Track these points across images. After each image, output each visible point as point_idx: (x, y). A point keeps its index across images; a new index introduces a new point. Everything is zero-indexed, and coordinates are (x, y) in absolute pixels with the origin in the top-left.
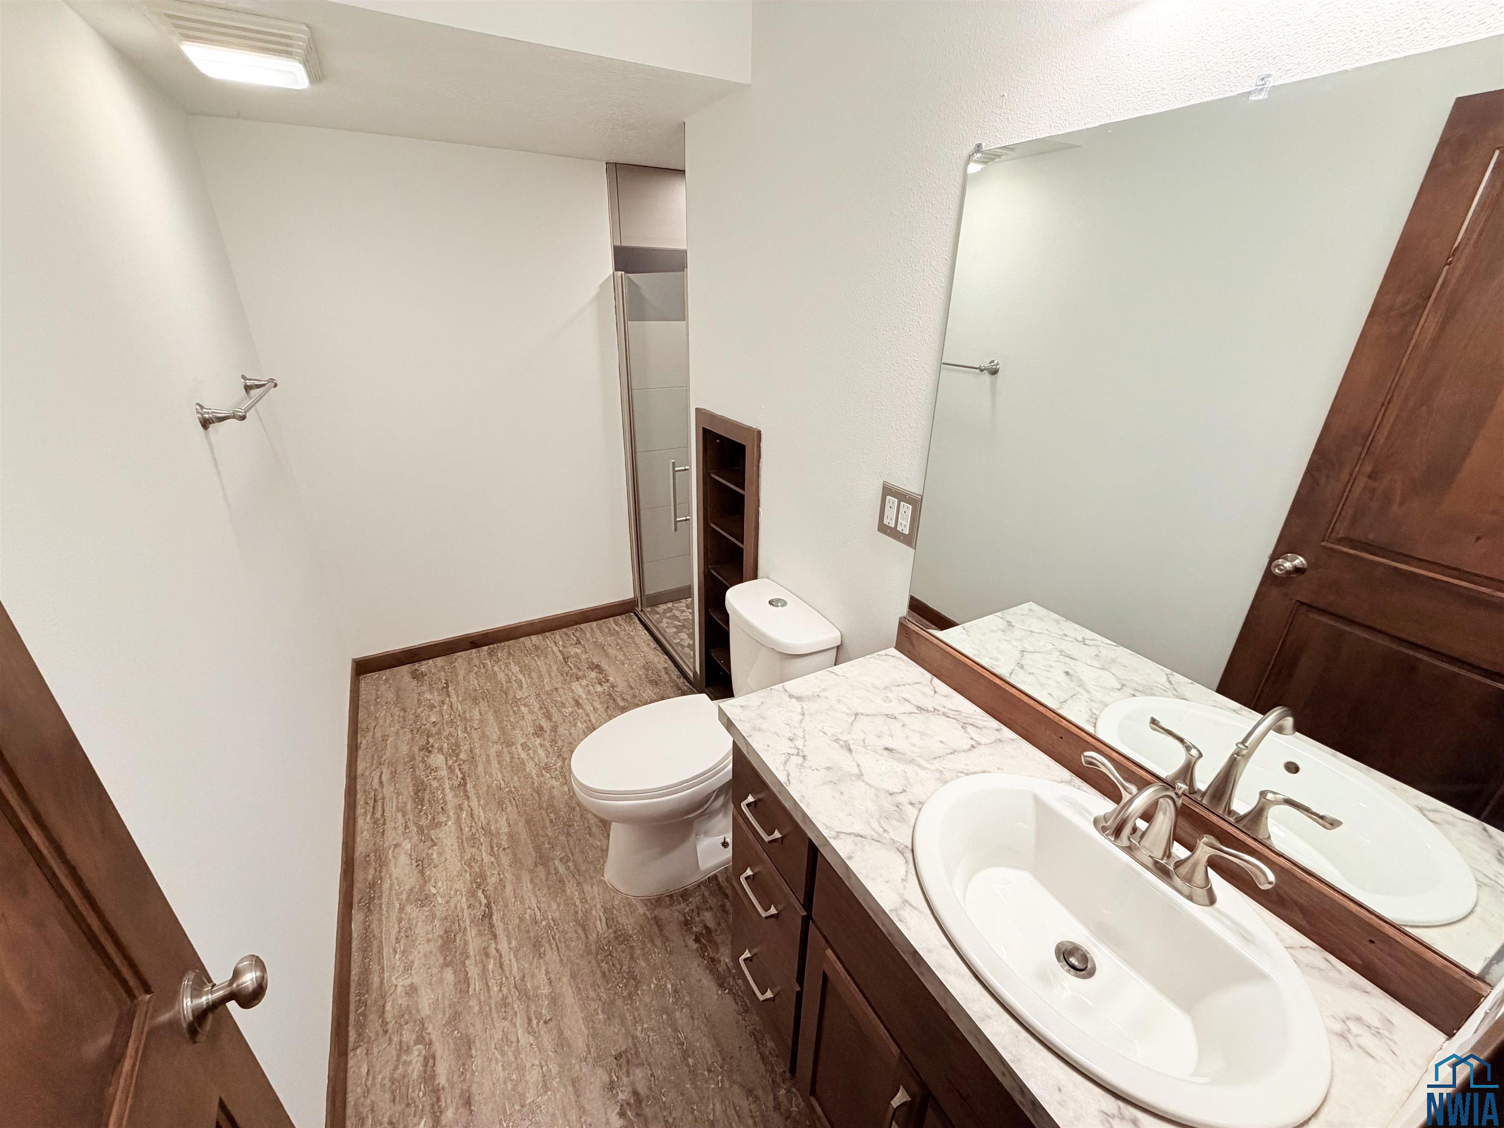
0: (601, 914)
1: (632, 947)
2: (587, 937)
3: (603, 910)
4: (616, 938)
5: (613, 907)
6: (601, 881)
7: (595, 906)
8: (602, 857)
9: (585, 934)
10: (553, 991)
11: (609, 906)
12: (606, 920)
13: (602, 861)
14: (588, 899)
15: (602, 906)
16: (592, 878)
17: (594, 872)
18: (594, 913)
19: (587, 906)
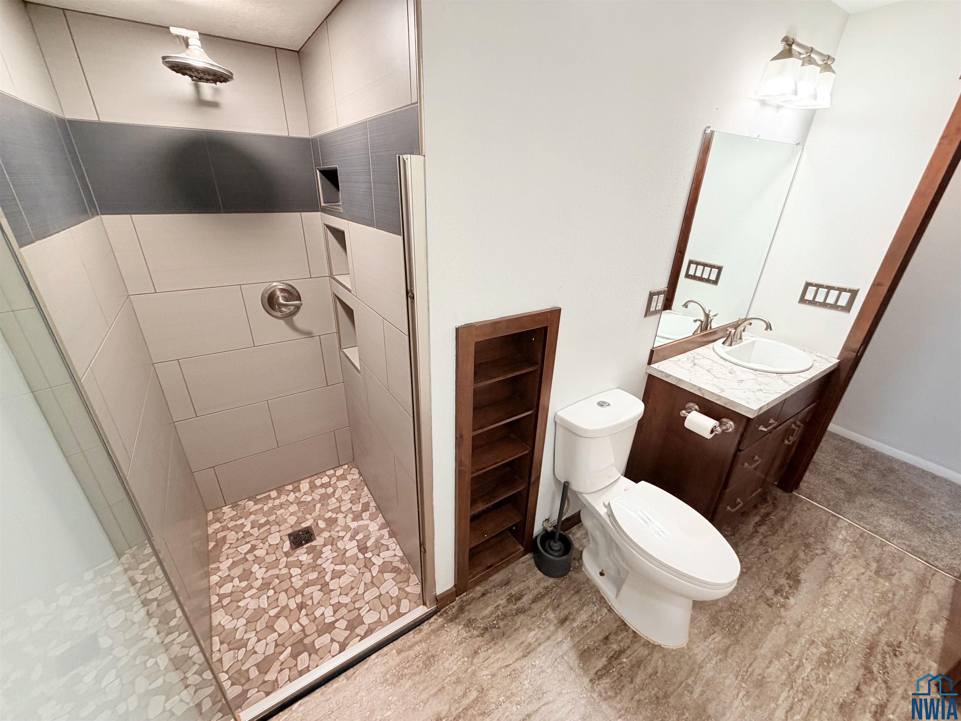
0: (710, 639)
1: (716, 612)
2: (730, 645)
3: (707, 640)
4: (717, 624)
5: (700, 632)
6: (688, 648)
7: (707, 646)
8: (670, 653)
9: (729, 647)
10: (773, 657)
11: (701, 636)
12: (711, 635)
13: (673, 653)
14: (706, 654)
15: (705, 641)
16: (690, 657)
17: (684, 657)
18: (712, 646)
19: (712, 653)
